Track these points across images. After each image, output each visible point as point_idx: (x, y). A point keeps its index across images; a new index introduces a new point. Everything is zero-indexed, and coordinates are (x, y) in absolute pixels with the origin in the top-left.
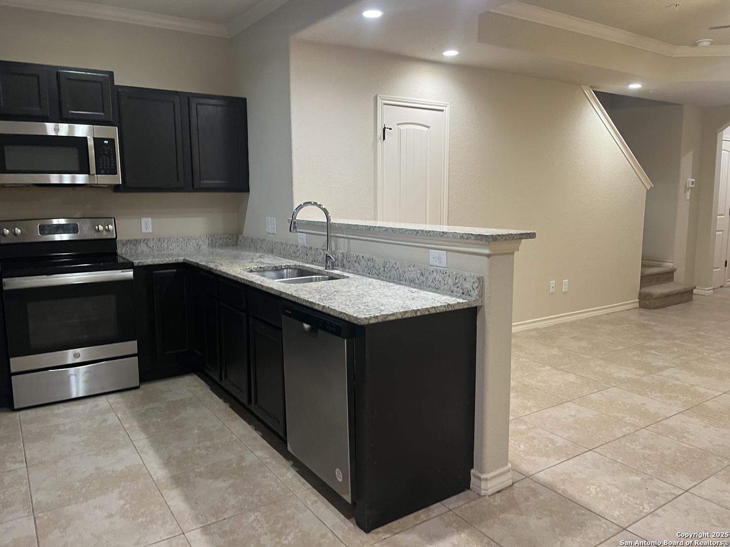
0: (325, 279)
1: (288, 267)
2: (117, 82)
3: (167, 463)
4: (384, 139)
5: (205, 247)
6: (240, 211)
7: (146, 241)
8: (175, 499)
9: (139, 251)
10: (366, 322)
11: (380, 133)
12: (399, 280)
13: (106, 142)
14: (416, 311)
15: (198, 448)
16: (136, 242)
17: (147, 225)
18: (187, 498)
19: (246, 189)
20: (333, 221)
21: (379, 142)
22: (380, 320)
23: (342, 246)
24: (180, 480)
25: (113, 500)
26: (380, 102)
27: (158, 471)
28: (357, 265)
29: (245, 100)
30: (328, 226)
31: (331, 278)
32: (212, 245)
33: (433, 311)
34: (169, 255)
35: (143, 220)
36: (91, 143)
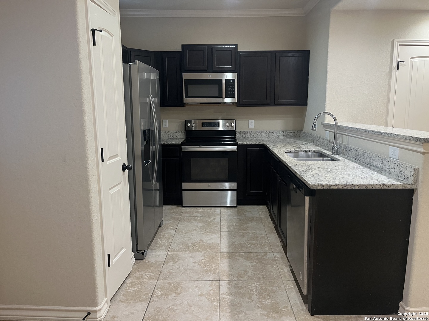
0: (329, 160)
1: (314, 151)
2: (239, 49)
3: (230, 246)
4: (398, 69)
5: (281, 137)
6: (302, 115)
7: (250, 132)
8: (225, 264)
9: (246, 137)
10: (314, 187)
11: (395, 65)
13: (231, 81)
15: (247, 243)
16: (245, 132)
17: (252, 124)
18: (230, 265)
19: (306, 104)
21: (394, 71)
23: (346, 141)
24: (231, 256)
26: (396, 44)
27: (224, 249)
28: (350, 153)
30: (336, 127)
31: (333, 160)
34: (258, 140)
35: (250, 121)
36: (224, 82)
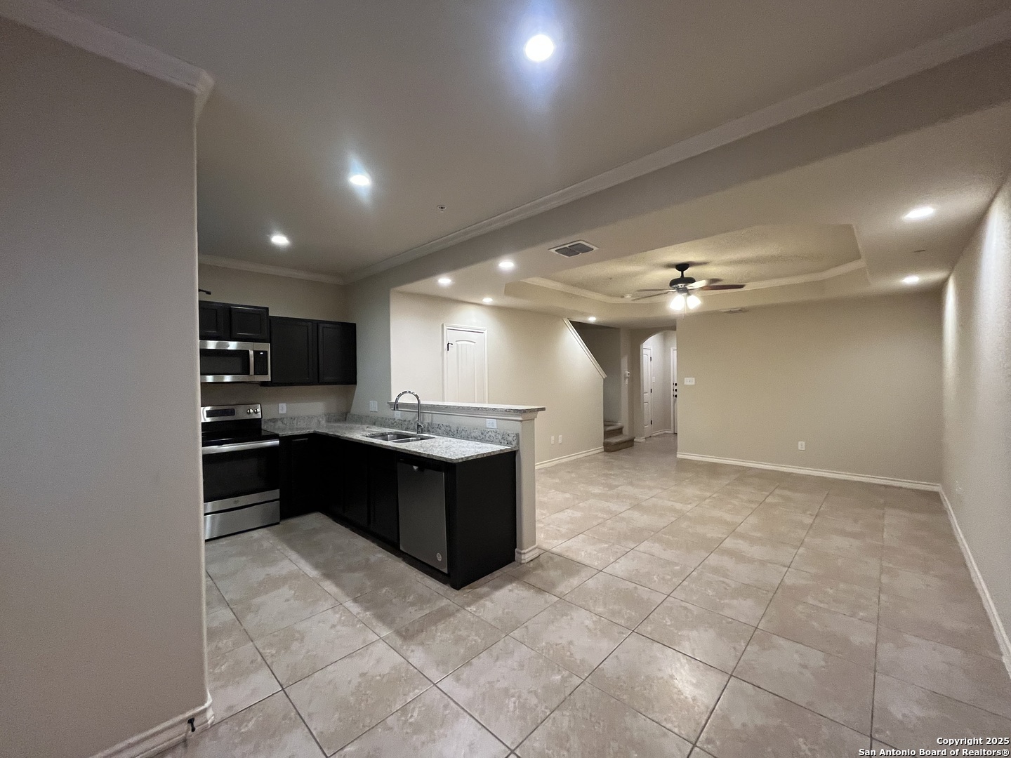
0: (418, 440)
1: (390, 433)
2: (271, 314)
3: (316, 566)
4: (448, 350)
5: (323, 422)
6: (349, 398)
7: (282, 419)
8: (329, 586)
9: (277, 427)
10: (456, 462)
11: (446, 346)
12: (467, 437)
13: (262, 354)
14: (484, 454)
16: (274, 420)
17: (283, 408)
18: (338, 585)
19: (355, 383)
20: (422, 402)
21: (445, 351)
22: (464, 460)
23: (427, 418)
24: (328, 576)
25: (286, 592)
26: (445, 327)
27: (313, 573)
28: (438, 430)
29: (355, 324)
30: (419, 406)
31: (422, 439)
32: (328, 421)
33: (492, 454)
34: (297, 429)
35: (280, 405)
36: (251, 353)
